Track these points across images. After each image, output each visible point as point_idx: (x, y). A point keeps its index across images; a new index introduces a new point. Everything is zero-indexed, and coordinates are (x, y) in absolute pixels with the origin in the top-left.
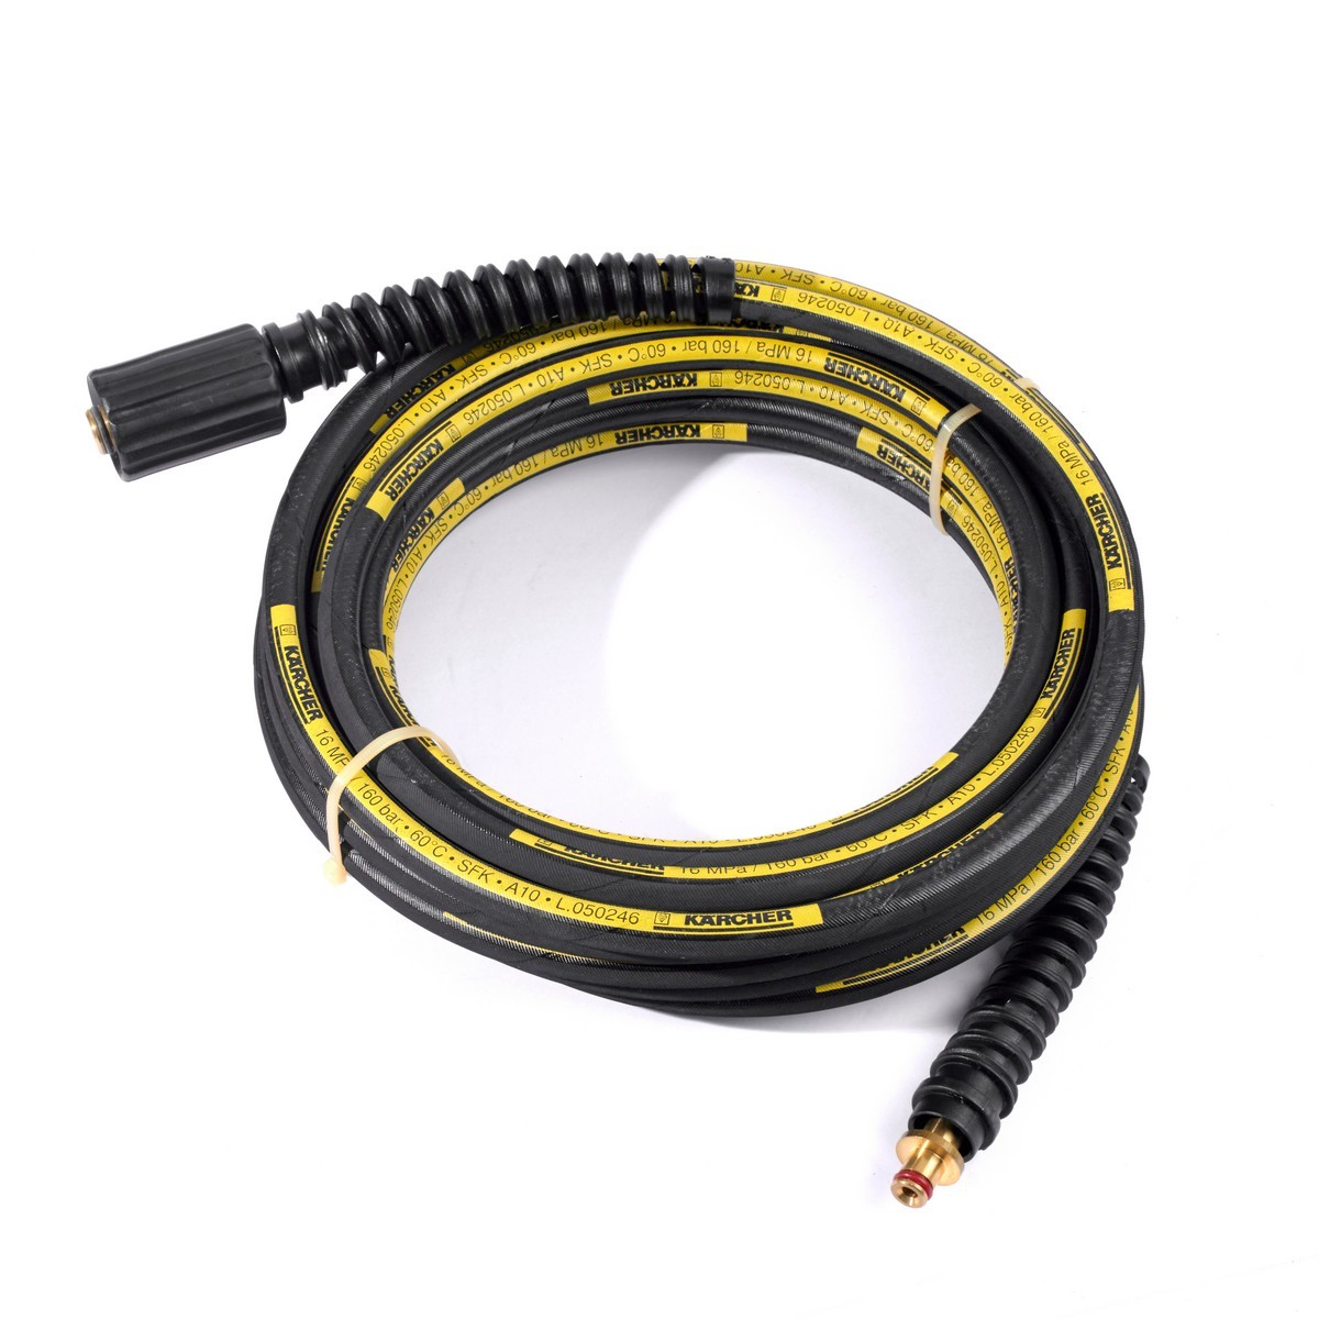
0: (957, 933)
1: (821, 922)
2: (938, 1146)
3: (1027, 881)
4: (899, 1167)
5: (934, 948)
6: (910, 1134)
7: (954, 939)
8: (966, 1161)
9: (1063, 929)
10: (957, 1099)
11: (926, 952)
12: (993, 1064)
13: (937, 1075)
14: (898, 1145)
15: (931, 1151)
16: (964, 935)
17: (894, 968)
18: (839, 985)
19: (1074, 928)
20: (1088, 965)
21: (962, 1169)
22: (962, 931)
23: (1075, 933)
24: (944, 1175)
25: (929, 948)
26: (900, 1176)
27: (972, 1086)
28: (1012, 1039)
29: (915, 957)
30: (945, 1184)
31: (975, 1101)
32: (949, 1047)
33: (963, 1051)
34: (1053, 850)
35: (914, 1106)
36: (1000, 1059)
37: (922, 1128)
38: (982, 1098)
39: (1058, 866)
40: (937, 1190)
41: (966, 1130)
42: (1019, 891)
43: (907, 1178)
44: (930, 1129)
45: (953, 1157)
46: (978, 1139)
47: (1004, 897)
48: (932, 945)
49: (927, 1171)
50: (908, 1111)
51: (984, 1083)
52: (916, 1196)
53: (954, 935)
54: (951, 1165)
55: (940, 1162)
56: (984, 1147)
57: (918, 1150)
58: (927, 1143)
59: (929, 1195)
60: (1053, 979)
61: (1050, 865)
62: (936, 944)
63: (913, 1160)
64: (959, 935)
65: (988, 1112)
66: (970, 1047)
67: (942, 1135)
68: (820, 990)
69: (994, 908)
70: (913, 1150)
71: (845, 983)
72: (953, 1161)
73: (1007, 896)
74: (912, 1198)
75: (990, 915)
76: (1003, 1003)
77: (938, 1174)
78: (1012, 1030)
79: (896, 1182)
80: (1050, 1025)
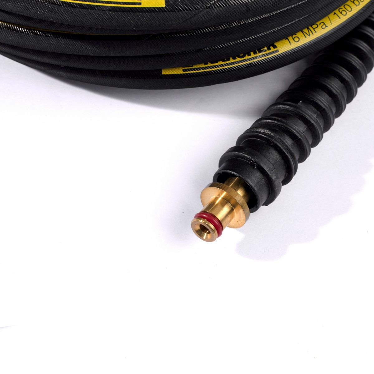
0: (271, 47)
1: (164, 6)
2: (231, 198)
3: (325, 20)
4: (200, 208)
5: (253, 55)
6: (212, 185)
7: (268, 52)
8: (251, 212)
9: (347, 60)
10: (251, 164)
11: (247, 57)
12: (284, 144)
13: (241, 145)
14: (203, 192)
15: (226, 201)
16: (276, 49)
17: (221, 65)
18: (179, 71)
19: (355, 61)
20: (359, 89)
21: (247, 217)
22: (275, 47)
23: (354, 63)
24: (233, 220)
25: (249, 55)
26: (200, 216)
27: (265, 156)
28: (299, 129)
29: (238, 59)
30: (233, 227)
31: (265, 168)
32: (253, 127)
33: (262, 130)
34: (347, 3)
35: (220, 166)
36: (288, 141)
37: (223, 182)
38: (271, 166)
39: (350, 15)
40: (226, 231)
41: (255, 188)
42: (320, 27)
43: (204, 218)
44: (228, 184)
45: (242, 207)
46: (263, 197)
47: (308, 28)
48: (252, 53)
49: (220, 216)
50: (215, 168)
51: (274, 156)
52: (209, 233)
53: (269, 49)
54: (239, 214)
55: (232, 210)
56: (266, 204)
57: (216, 198)
58: (225, 193)
59: (219, 234)
60: (335, 92)
61: (344, 13)
62: (255, 53)
63: (212, 205)
64: (272, 49)
65: (274, 178)
66: (268, 129)
67: (237, 190)
68: (165, 72)
69: (300, 34)
70: (212, 198)
71: (184, 70)
72: (241, 211)
73: (310, 28)
74: (206, 234)
75: (296, 39)
76: (297, 102)
77: (229, 218)
78: (300, 122)
79: (195, 220)
80: (328, 125)
